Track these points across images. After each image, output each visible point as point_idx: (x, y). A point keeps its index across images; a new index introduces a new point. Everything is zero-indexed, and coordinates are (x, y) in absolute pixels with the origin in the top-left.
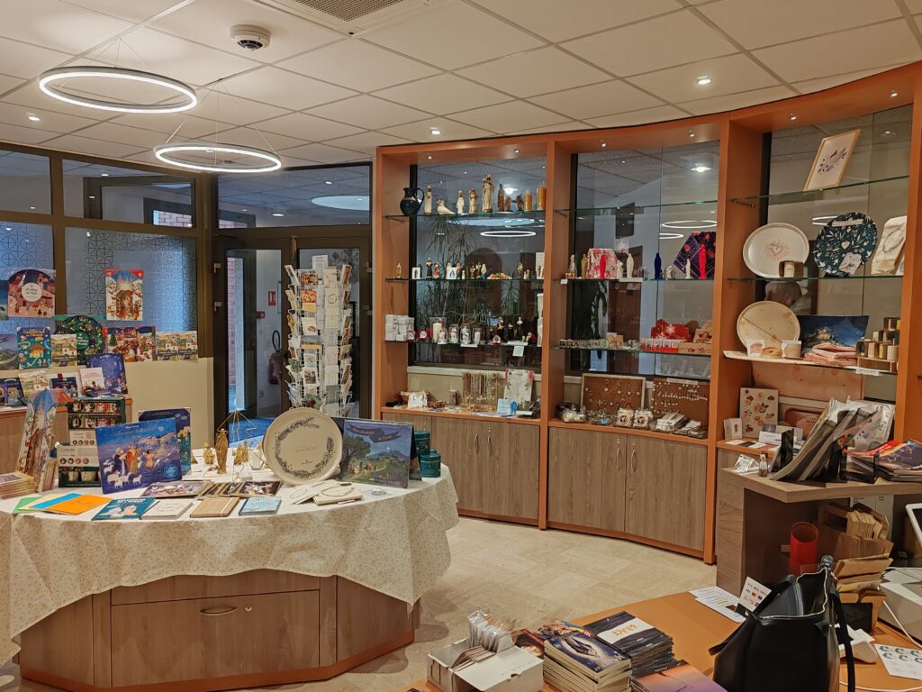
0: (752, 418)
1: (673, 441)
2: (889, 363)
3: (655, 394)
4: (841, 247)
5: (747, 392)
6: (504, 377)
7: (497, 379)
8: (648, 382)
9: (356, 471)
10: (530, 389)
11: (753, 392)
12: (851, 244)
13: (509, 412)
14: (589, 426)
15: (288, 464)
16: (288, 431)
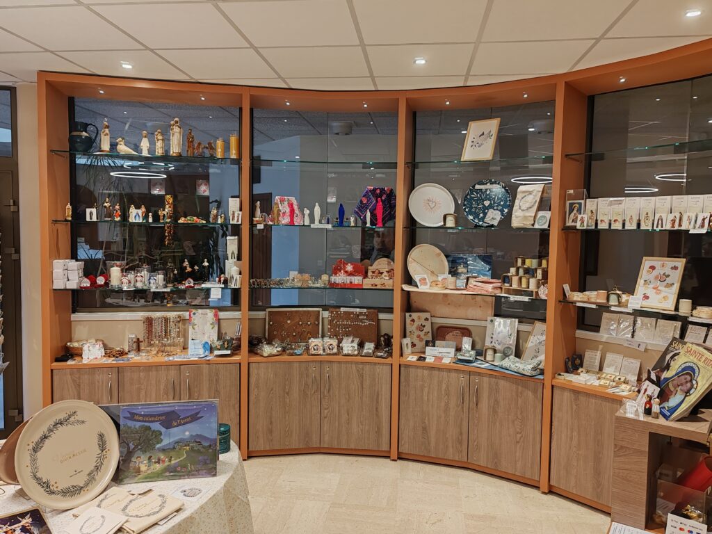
0: (415, 336)
1: (362, 363)
2: (532, 292)
3: (331, 322)
4: (483, 204)
5: (410, 316)
6: (188, 317)
7: (181, 320)
8: (324, 312)
9: (143, 468)
10: (216, 327)
11: (415, 315)
12: (491, 203)
13: (201, 352)
14: (285, 358)
15: (52, 483)
16: (45, 437)
